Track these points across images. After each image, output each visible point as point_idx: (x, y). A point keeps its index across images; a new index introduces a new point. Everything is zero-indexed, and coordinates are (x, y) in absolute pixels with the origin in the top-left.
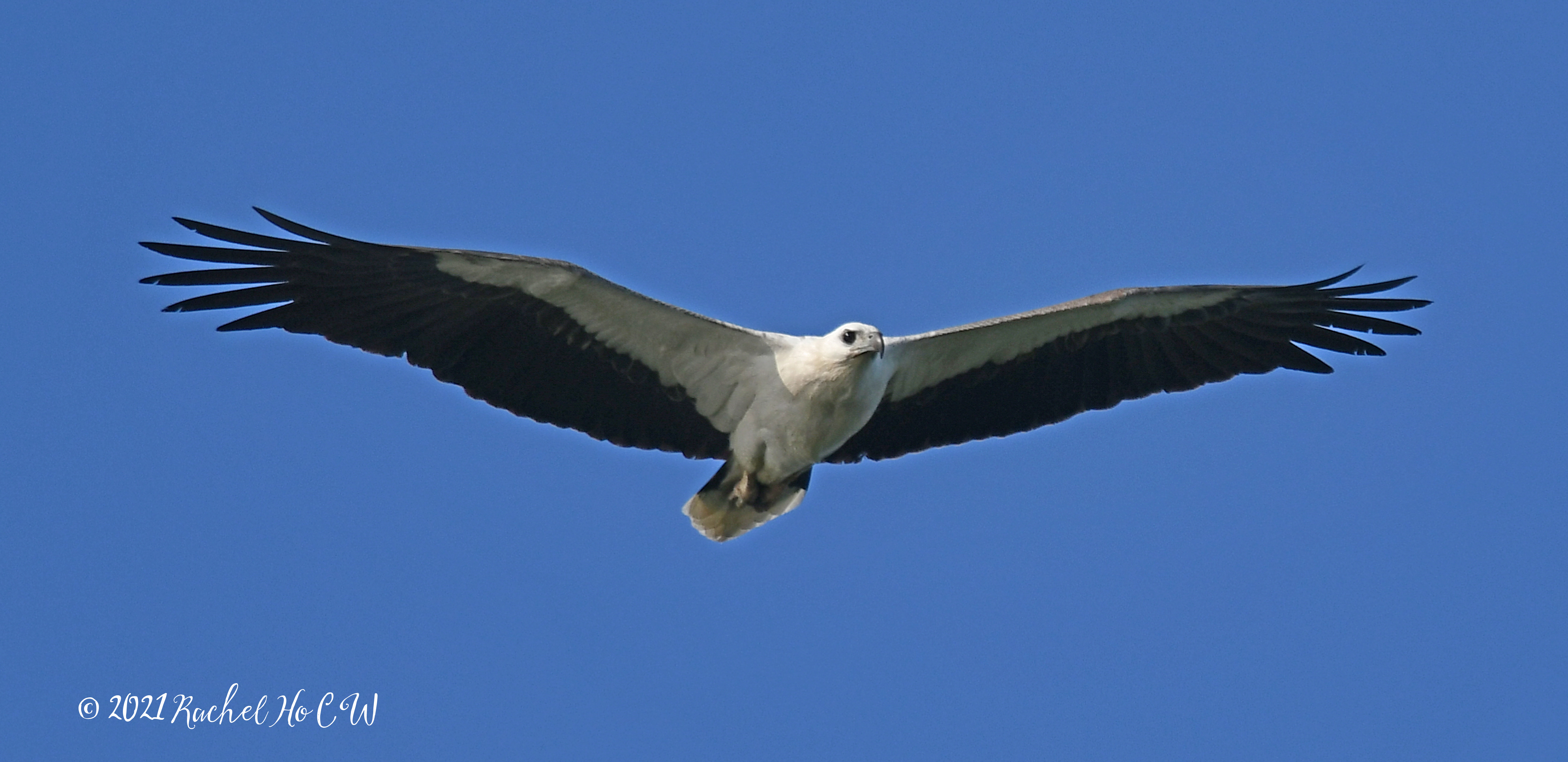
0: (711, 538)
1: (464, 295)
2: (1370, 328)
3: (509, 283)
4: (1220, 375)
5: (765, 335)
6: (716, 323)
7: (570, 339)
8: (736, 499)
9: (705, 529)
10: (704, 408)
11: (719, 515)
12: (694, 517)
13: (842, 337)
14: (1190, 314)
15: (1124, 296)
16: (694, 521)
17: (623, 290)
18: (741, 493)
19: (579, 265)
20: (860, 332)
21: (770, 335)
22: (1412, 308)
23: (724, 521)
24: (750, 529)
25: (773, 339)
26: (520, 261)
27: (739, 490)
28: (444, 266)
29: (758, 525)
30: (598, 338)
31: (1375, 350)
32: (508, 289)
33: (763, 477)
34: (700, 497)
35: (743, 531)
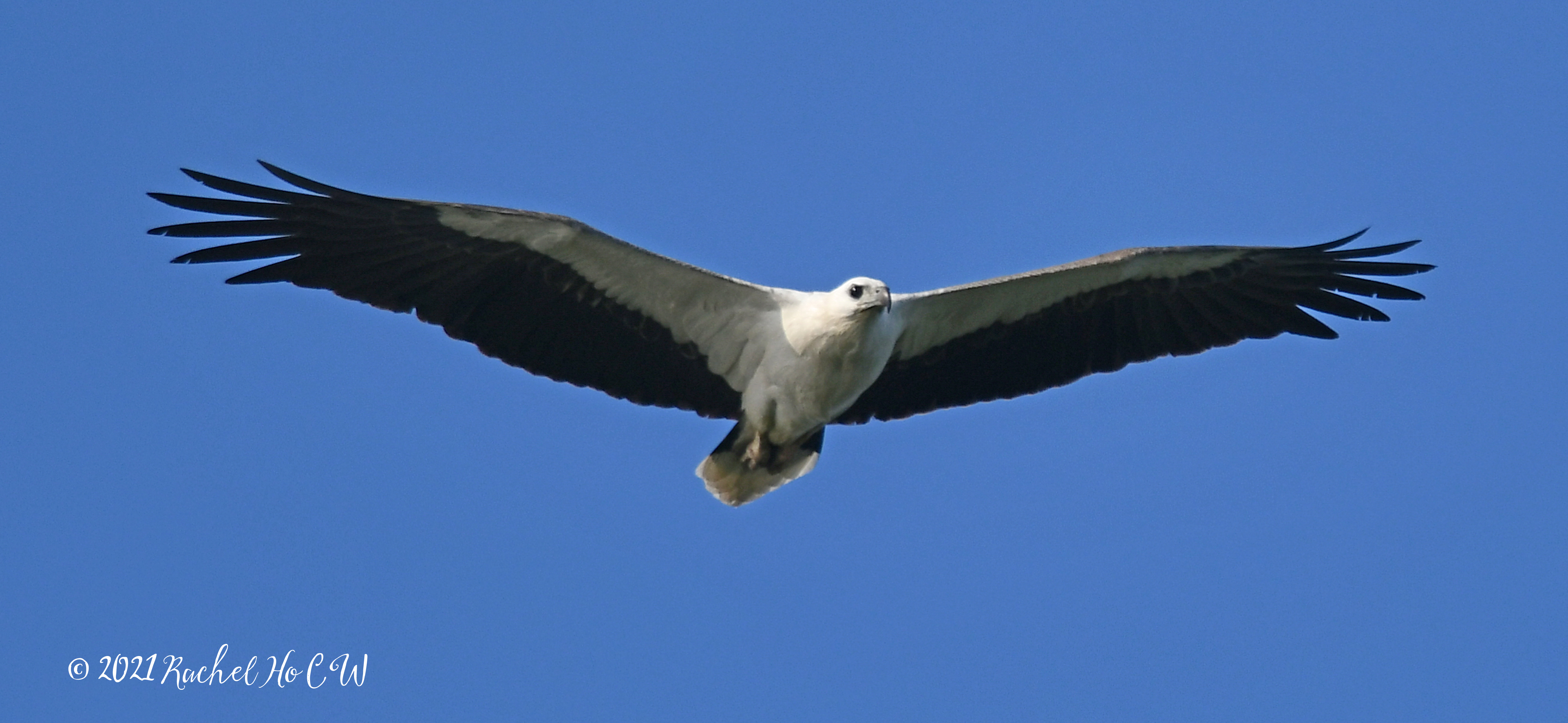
0: (725, 503)
1: (468, 250)
2: (1375, 293)
3: (512, 238)
4: (1226, 339)
5: (773, 291)
6: (722, 278)
7: (580, 296)
8: (748, 460)
9: (720, 493)
10: (716, 367)
11: (732, 478)
12: (708, 479)
13: (848, 292)
14: (1198, 275)
15: (1133, 255)
16: (708, 484)
17: (626, 245)
18: (753, 454)
19: (580, 221)
20: (867, 287)
21: (778, 290)
22: (1415, 273)
23: (738, 484)
24: (764, 493)
25: (781, 294)
26: (520, 215)
27: (752, 451)
28: (447, 219)
29: (772, 489)
30: (608, 294)
31: (1379, 316)
32: (512, 244)
33: (774, 437)
34: (713, 459)
35: (757, 495)
